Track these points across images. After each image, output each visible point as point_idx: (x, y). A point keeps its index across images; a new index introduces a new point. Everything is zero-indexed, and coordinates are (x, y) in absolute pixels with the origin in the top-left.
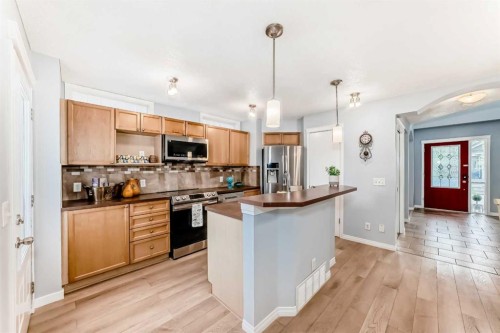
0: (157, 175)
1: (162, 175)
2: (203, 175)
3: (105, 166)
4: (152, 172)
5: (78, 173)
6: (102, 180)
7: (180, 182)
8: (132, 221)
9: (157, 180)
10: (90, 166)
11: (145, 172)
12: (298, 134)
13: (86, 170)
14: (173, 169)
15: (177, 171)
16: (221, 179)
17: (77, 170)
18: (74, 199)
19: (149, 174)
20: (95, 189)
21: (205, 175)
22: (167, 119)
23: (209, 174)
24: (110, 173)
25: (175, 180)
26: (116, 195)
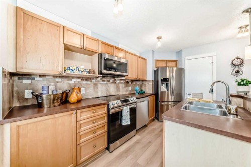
0: (93, 85)
1: (96, 85)
2: (121, 85)
3: (53, 76)
4: (89, 82)
5: (29, 81)
6: (51, 88)
7: (107, 90)
8: (78, 125)
9: (93, 88)
10: (40, 76)
11: (84, 82)
12: (176, 61)
13: (37, 78)
14: (103, 81)
15: (105, 82)
16: (130, 88)
17: (28, 79)
18: (25, 104)
19: (87, 84)
20: (44, 96)
21: (122, 86)
22: (103, 43)
23: (124, 85)
24: (58, 82)
25: (104, 88)
26: (63, 101)
